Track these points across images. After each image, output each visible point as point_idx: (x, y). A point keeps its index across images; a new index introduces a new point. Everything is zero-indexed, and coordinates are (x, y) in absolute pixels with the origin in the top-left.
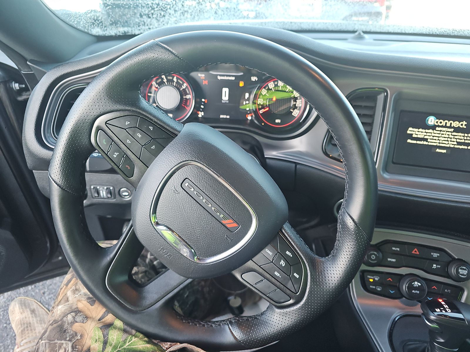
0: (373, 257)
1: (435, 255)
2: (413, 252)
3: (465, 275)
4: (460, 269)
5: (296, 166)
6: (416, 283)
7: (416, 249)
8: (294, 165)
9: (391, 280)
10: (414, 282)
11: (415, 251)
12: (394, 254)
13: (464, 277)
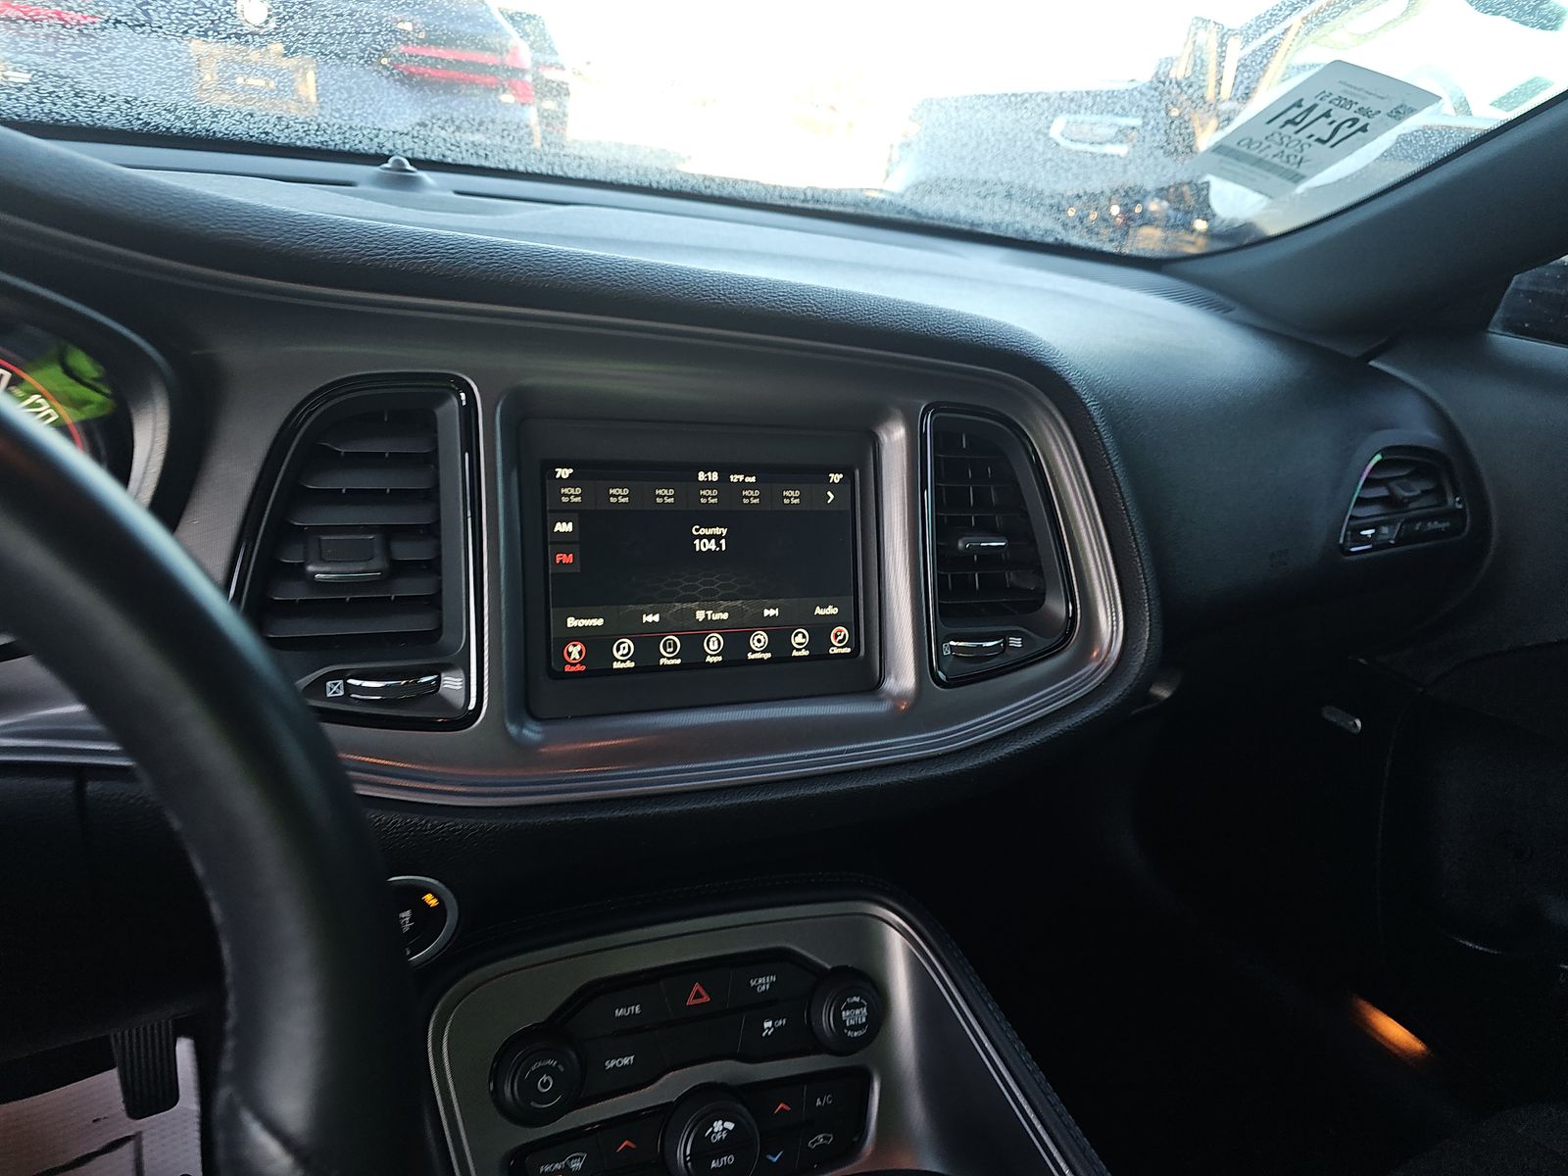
0: (545, 1085)
1: (763, 983)
2: (690, 1001)
3: (863, 1025)
4: (845, 1009)
5: (80, 788)
6: (718, 1126)
7: (697, 987)
8: (67, 784)
9: (633, 1146)
10: (712, 1126)
11: (698, 995)
12: (626, 1035)
13: (861, 1033)
